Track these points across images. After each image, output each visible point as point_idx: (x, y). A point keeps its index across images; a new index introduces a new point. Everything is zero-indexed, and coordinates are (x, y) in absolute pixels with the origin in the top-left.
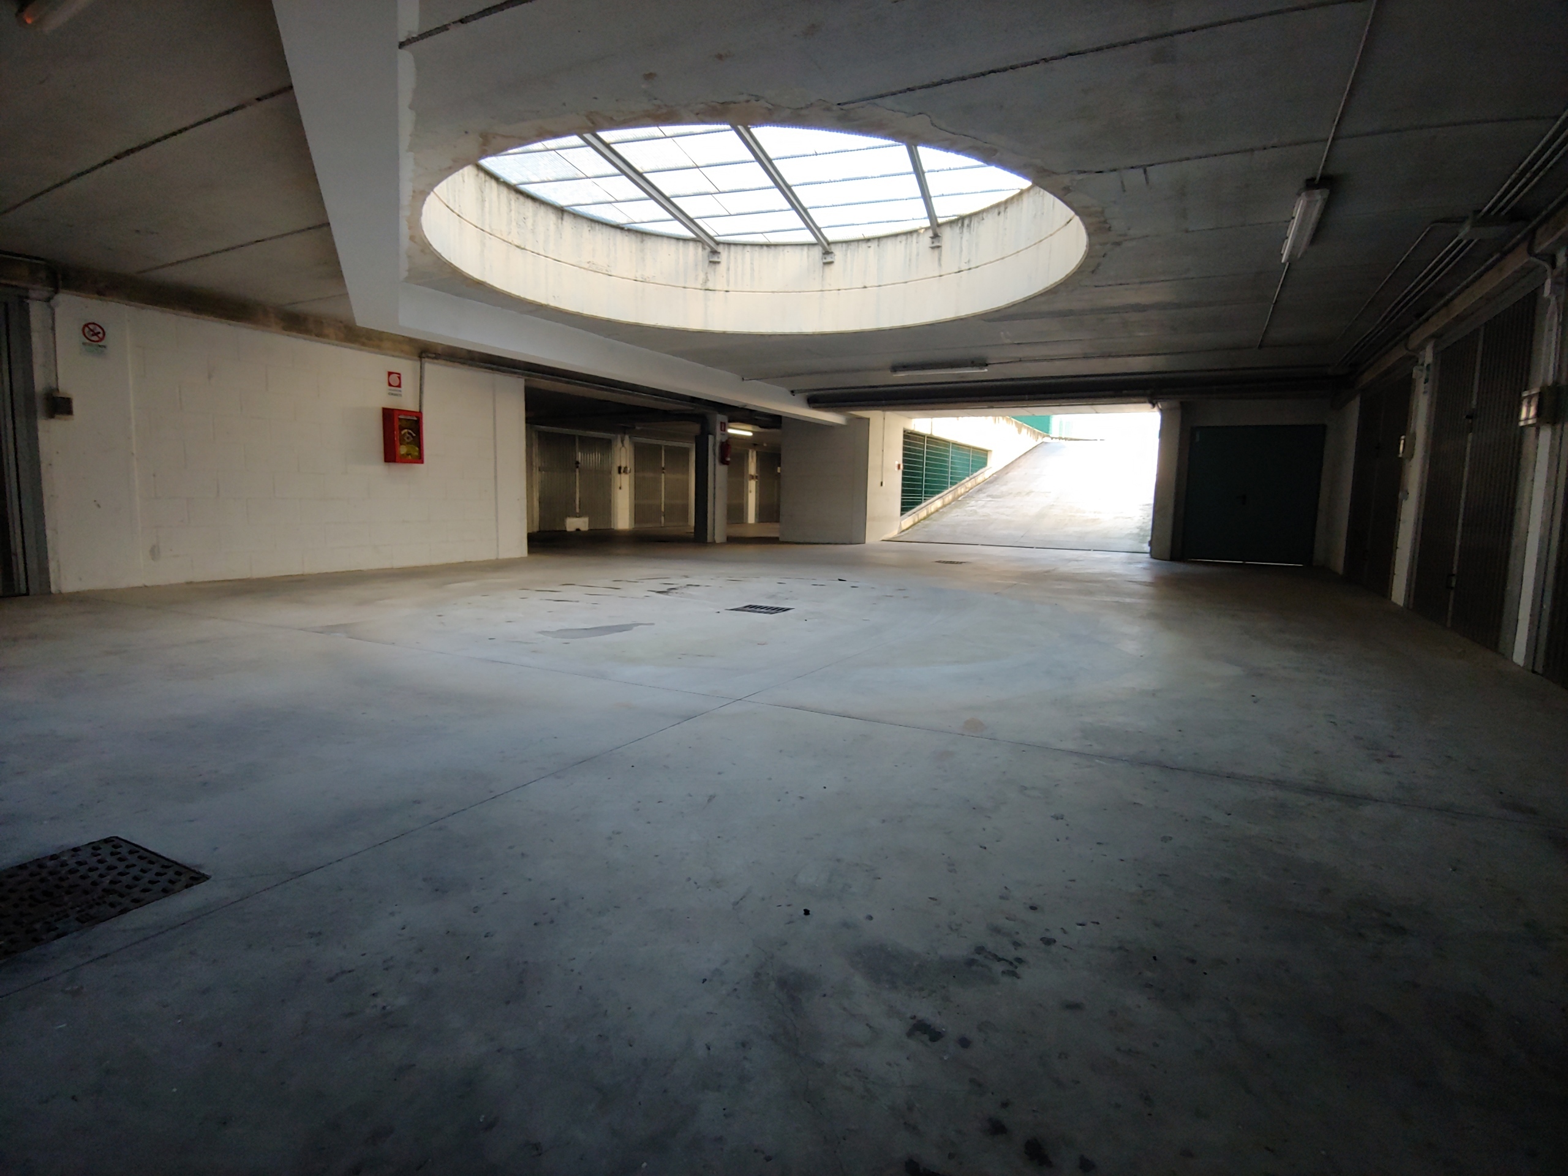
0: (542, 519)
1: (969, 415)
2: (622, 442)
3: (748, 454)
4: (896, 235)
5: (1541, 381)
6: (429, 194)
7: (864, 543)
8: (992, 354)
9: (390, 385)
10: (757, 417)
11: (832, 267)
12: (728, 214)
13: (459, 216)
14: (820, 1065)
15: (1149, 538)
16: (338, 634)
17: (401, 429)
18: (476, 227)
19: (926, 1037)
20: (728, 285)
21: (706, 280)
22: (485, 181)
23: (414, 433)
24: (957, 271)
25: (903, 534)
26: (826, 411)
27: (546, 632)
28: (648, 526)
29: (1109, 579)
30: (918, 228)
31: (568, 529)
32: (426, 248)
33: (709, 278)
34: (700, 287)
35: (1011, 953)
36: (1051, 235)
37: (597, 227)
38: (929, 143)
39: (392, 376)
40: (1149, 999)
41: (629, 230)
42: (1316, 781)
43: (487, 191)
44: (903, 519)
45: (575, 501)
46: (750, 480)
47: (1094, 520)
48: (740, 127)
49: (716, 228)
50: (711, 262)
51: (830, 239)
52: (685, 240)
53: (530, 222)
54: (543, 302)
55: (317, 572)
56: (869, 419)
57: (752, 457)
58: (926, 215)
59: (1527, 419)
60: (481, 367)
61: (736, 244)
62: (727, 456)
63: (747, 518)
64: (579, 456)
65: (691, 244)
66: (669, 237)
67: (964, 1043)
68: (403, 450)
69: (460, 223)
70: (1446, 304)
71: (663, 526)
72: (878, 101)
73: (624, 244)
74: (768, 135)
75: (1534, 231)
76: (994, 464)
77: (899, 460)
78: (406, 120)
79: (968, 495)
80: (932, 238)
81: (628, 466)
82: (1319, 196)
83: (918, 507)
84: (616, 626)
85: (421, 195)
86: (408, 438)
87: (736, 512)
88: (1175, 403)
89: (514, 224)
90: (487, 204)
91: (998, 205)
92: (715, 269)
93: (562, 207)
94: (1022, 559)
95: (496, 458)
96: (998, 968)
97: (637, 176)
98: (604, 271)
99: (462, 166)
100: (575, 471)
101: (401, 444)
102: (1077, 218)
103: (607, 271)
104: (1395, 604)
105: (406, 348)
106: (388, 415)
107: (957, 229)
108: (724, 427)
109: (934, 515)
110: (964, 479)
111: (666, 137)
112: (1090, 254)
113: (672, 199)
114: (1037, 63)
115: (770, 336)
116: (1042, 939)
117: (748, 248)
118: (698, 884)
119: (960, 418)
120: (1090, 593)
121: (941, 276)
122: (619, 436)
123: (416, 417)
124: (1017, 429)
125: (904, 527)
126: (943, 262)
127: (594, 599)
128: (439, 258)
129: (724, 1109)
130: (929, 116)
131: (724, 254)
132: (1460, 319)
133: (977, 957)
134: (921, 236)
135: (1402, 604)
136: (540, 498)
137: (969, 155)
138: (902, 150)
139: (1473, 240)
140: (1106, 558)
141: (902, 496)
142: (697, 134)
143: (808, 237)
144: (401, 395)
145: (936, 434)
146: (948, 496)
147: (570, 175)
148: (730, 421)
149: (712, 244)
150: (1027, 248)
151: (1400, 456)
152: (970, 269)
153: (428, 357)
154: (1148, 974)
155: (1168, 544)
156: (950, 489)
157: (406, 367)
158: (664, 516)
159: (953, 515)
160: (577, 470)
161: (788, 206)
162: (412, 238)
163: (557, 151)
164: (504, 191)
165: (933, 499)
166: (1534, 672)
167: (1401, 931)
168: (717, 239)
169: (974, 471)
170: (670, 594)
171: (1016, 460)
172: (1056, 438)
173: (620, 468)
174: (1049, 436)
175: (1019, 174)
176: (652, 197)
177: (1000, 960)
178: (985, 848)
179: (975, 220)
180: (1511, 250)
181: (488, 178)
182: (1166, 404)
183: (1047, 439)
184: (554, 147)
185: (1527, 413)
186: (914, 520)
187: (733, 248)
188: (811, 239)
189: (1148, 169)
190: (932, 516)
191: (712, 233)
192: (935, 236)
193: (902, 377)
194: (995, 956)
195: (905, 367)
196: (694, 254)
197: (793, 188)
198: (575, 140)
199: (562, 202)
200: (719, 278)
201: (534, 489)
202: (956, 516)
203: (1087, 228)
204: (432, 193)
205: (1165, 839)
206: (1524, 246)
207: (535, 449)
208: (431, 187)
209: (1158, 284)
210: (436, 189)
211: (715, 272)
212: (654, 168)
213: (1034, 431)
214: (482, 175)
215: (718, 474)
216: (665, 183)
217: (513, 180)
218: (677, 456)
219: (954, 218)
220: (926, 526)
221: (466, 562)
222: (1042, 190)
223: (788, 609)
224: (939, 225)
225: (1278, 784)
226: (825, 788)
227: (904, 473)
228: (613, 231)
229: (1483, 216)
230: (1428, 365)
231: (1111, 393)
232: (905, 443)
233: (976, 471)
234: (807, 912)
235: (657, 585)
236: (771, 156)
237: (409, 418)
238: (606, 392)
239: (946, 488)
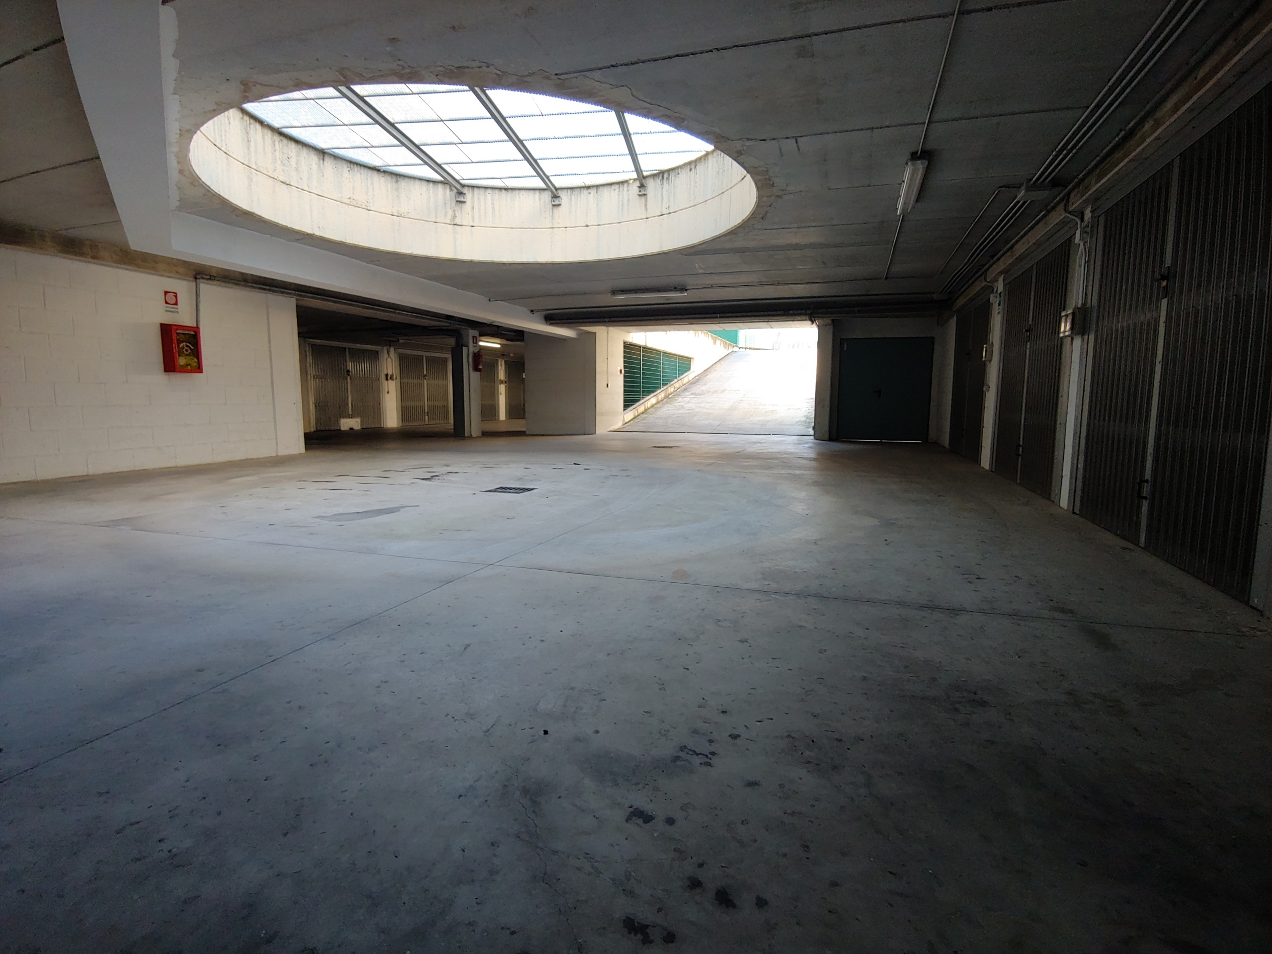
0: (318, 420)
1: (675, 330)
2: (388, 352)
3: (497, 363)
4: (611, 184)
5: (1074, 305)
6: (195, 133)
7: (595, 433)
8: (690, 281)
9: (167, 303)
10: (502, 332)
11: (560, 208)
12: (470, 161)
13: (226, 153)
14: (555, 852)
15: (813, 424)
16: (123, 527)
17: (179, 342)
18: (243, 164)
19: (640, 821)
20: (473, 221)
21: (454, 217)
22: (250, 124)
23: (193, 346)
24: (660, 214)
25: (625, 425)
26: (560, 327)
27: (323, 516)
28: (414, 425)
29: (784, 456)
30: (628, 179)
31: (343, 429)
32: (195, 181)
33: (457, 215)
34: (449, 222)
35: (707, 748)
36: (731, 188)
37: (356, 168)
38: (632, 110)
39: (168, 295)
40: (808, 771)
41: (385, 172)
42: (928, 601)
43: (252, 132)
44: (626, 414)
45: (347, 405)
46: (500, 384)
47: (772, 412)
48: (477, 89)
49: (461, 173)
50: (457, 201)
51: (557, 185)
52: (435, 182)
53: (293, 161)
54: (309, 231)
55: (101, 473)
56: (595, 333)
57: (501, 365)
58: (634, 169)
59: (1065, 332)
60: (256, 288)
61: (478, 187)
62: (479, 365)
63: (499, 416)
64: (350, 366)
65: (440, 185)
66: (421, 179)
67: (670, 821)
68: (182, 361)
69: (228, 160)
70: (1011, 248)
71: (427, 423)
72: (588, 74)
73: (381, 183)
74: (501, 97)
75: (1069, 194)
76: (696, 369)
77: (620, 365)
78: (170, 67)
79: (677, 394)
80: (639, 187)
81: (394, 373)
82: (921, 166)
83: (637, 404)
84: (385, 509)
85: (188, 134)
86: (187, 350)
87: (489, 411)
88: (828, 321)
89: (279, 162)
90: (252, 144)
91: (690, 163)
92: (461, 207)
93: (323, 149)
94: (719, 443)
95: (272, 367)
96: (697, 760)
97: (389, 126)
98: (363, 206)
99: (227, 109)
100: (346, 379)
101: (179, 355)
102: (749, 176)
103: (366, 206)
104: (983, 468)
105: (181, 270)
106: (166, 330)
107: (658, 181)
108: (475, 340)
109: (651, 409)
110: (673, 380)
111: (413, 94)
112: (759, 205)
113: (421, 147)
114: (711, 51)
115: (511, 264)
116: (730, 736)
117: (489, 191)
118: (456, 718)
119: (668, 332)
120: (770, 468)
121: (647, 218)
122: (385, 348)
123: (194, 331)
124: (712, 341)
125: (627, 420)
126: (648, 207)
127: (365, 487)
128: (208, 190)
129: (476, 899)
130: (630, 89)
131: (469, 195)
132: (1020, 259)
133: (681, 754)
134: (630, 186)
135: (987, 468)
136: (315, 404)
137: (664, 122)
138: (611, 116)
139: (1027, 201)
140: (782, 440)
141: (624, 395)
142: (440, 92)
143: (538, 183)
144: (178, 312)
145: (649, 345)
146: (661, 394)
147: (329, 122)
148: (481, 335)
149: (458, 186)
150: (713, 198)
151: (984, 359)
152: (670, 213)
153: (203, 278)
154: (807, 753)
155: (827, 428)
156: (662, 389)
157: (182, 287)
158: (428, 415)
159: (665, 409)
160: (349, 377)
161: (521, 157)
162: (181, 172)
163: (315, 100)
164: (269, 133)
165: (648, 397)
166: (1074, 513)
167: (984, 704)
168: (462, 182)
169: (680, 374)
170: (433, 480)
171: (713, 365)
172: (743, 348)
173: (387, 375)
174: (737, 346)
175: (703, 139)
176: (403, 144)
177: (698, 754)
178: (688, 669)
179: (672, 174)
180: (1053, 208)
181: (252, 121)
182: (821, 321)
183: (736, 349)
184: (312, 96)
185: (1065, 327)
186: (634, 415)
187: (476, 190)
188: (542, 185)
189: (799, 139)
190: (649, 411)
191: (458, 177)
192: (642, 186)
193: (620, 299)
194: (694, 751)
195: (623, 291)
196: (443, 194)
197: (524, 142)
198: (330, 91)
199: (322, 145)
200: (465, 215)
201: (310, 394)
202: (668, 410)
203: (756, 184)
204: (198, 132)
205: (821, 651)
206: (1062, 205)
207: (310, 359)
208: (198, 126)
209: (812, 229)
210: (202, 129)
211: (461, 210)
212: (404, 119)
213: (726, 343)
214: (246, 118)
215: (472, 379)
216: (415, 133)
217: (276, 124)
218: (437, 364)
219: (656, 172)
220: (644, 419)
221: (248, 459)
222: (722, 154)
223: (533, 489)
224: (644, 177)
225: (901, 604)
226: (561, 631)
227: (625, 377)
228: (370, 172)
229: (1034, 183)
230: (1000, 293)
231: (782, 312)
232: (625, 352)
233: (683, 374)
234: (546, 732)
235: (422, 473)
236: (505, 115)
237: (187, 332)
238: (370, 311)
239: (659, 388)
